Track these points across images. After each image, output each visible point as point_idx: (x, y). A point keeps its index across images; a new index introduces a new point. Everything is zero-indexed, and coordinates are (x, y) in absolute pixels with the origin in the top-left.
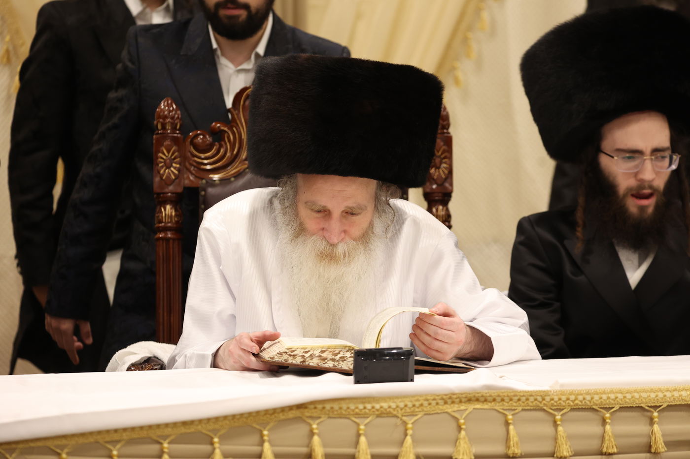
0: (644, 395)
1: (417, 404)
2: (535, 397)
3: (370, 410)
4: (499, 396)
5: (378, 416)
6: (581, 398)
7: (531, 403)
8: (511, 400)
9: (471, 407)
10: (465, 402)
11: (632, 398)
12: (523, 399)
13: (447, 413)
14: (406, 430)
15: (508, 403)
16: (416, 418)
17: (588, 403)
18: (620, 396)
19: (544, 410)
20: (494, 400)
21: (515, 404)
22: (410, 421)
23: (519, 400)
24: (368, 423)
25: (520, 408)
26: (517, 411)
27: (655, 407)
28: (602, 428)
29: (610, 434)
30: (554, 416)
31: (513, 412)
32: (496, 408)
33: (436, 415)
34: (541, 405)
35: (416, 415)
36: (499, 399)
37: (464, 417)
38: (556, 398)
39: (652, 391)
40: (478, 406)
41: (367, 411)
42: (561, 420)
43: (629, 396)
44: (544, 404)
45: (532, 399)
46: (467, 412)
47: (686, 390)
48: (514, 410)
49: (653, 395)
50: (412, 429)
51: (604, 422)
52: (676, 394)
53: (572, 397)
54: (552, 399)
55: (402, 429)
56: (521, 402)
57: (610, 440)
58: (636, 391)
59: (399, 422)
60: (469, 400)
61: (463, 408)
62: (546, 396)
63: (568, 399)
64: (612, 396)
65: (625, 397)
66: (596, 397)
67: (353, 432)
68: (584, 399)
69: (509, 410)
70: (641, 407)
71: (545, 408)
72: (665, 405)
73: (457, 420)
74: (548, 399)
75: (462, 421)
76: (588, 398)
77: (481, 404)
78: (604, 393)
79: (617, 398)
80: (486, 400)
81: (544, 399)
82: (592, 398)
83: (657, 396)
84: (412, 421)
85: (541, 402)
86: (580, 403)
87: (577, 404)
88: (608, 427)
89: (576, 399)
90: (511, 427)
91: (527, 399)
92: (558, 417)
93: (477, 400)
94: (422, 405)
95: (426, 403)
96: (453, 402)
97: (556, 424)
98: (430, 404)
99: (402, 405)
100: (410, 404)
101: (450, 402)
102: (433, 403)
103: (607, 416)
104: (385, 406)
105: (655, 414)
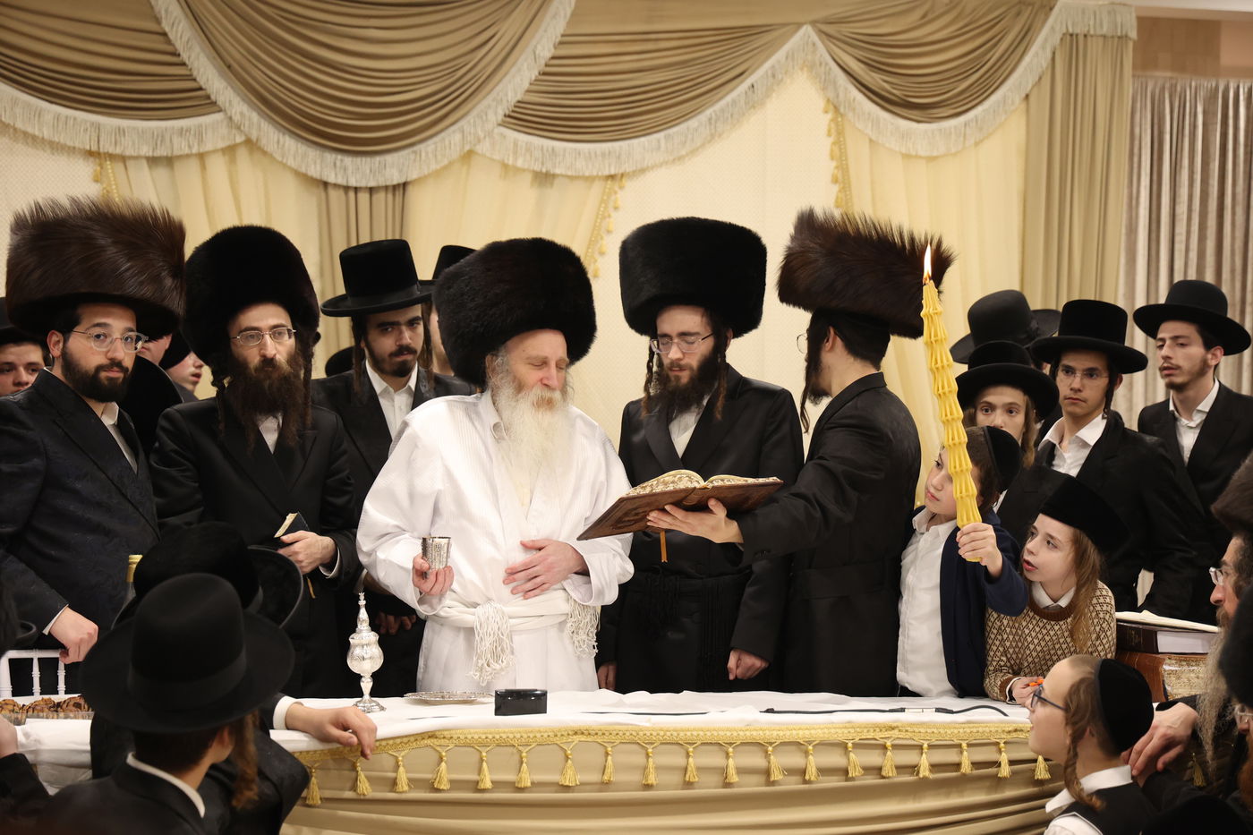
0: (722, 733)
1: (531, 735)
2: (631, 732)
3: (491, 739)
4: (601, 730)
5: (498, 745)
6: (668, 734)
7: (628, 737)
8: (610, 734)
9: (577, 738)
10: (572, 735)
11: (712, 735)
12: (621, 733)
13: (556, 744)
14: (521, 758)
15: (607, 736)
16: (529, 748)
17: (676, 738)
18: (701, 733)
19: (639, 743)
20: (596, 734)
21: (614, 737)
22: (525, 750)
23: (618, 734)
24: (489, 751)
25: (619, 741)
26: (615, 744)
27: (731, 744)
28: (685, 759)
29: (692, 765)
31: (612, 745)
32: (597, 740)
33: (547, 747)
34: (637, 739)
35: (530, 745)
36: (600, 733)
37: (570, 748)
38: (648, 734)
39: (728, 730)
40: (583, 738)
41: (488, 740)
42: (652, 752)
43: (709, 734)
45: (628, 734)
46: (573, 743)
47: (757, 731)
48: (613, 742)
49: (729, 734)
50: (526, 756)
51: (688, 756)
52: (748, 733)
53: (662, 733)
54: (645, 735)
55: (518, 757)
56: (619, 736)
57: (692, 771)
58: (714, 730)
59: (515, 750)
60: (575, 733)
61: (570, 740)
62: (639, 731)
63: (658, 734)
64: (695, 733)
65: (706, 735)
66: (682, 734)
67: (476, 758)
68: (672, 735)
69: (608, 742)
70: (719, 743)
71: (639, 741)
72: (738, 743)
73: (564, 750)
74: (641, 734)
75: (569, 752)
77: (585, 736)
78: (688, 730)
79: (699, 735)
80: (589, 734)
81: (638, 734)
82: (679, 735)
83: (732, 735)
84: (527, 750)
85: (635, 736)
86: (668, 739)
87: (666, 739)
88: (691, 760)
89: (665, 735)
90: (609, 757)
91: (624, 734)
92: (650, 750)
93: (582, 733)
94: (535, 737)
95: (538, 735)
96: (562, 735)
97: (647, 756)
98: (542, 736)
99: (518, 736)
100: (525, 736)
101: (559, 734)
102: (545, 735)
103: (691, 749)
104: (504, 736)
105: (731, 750)
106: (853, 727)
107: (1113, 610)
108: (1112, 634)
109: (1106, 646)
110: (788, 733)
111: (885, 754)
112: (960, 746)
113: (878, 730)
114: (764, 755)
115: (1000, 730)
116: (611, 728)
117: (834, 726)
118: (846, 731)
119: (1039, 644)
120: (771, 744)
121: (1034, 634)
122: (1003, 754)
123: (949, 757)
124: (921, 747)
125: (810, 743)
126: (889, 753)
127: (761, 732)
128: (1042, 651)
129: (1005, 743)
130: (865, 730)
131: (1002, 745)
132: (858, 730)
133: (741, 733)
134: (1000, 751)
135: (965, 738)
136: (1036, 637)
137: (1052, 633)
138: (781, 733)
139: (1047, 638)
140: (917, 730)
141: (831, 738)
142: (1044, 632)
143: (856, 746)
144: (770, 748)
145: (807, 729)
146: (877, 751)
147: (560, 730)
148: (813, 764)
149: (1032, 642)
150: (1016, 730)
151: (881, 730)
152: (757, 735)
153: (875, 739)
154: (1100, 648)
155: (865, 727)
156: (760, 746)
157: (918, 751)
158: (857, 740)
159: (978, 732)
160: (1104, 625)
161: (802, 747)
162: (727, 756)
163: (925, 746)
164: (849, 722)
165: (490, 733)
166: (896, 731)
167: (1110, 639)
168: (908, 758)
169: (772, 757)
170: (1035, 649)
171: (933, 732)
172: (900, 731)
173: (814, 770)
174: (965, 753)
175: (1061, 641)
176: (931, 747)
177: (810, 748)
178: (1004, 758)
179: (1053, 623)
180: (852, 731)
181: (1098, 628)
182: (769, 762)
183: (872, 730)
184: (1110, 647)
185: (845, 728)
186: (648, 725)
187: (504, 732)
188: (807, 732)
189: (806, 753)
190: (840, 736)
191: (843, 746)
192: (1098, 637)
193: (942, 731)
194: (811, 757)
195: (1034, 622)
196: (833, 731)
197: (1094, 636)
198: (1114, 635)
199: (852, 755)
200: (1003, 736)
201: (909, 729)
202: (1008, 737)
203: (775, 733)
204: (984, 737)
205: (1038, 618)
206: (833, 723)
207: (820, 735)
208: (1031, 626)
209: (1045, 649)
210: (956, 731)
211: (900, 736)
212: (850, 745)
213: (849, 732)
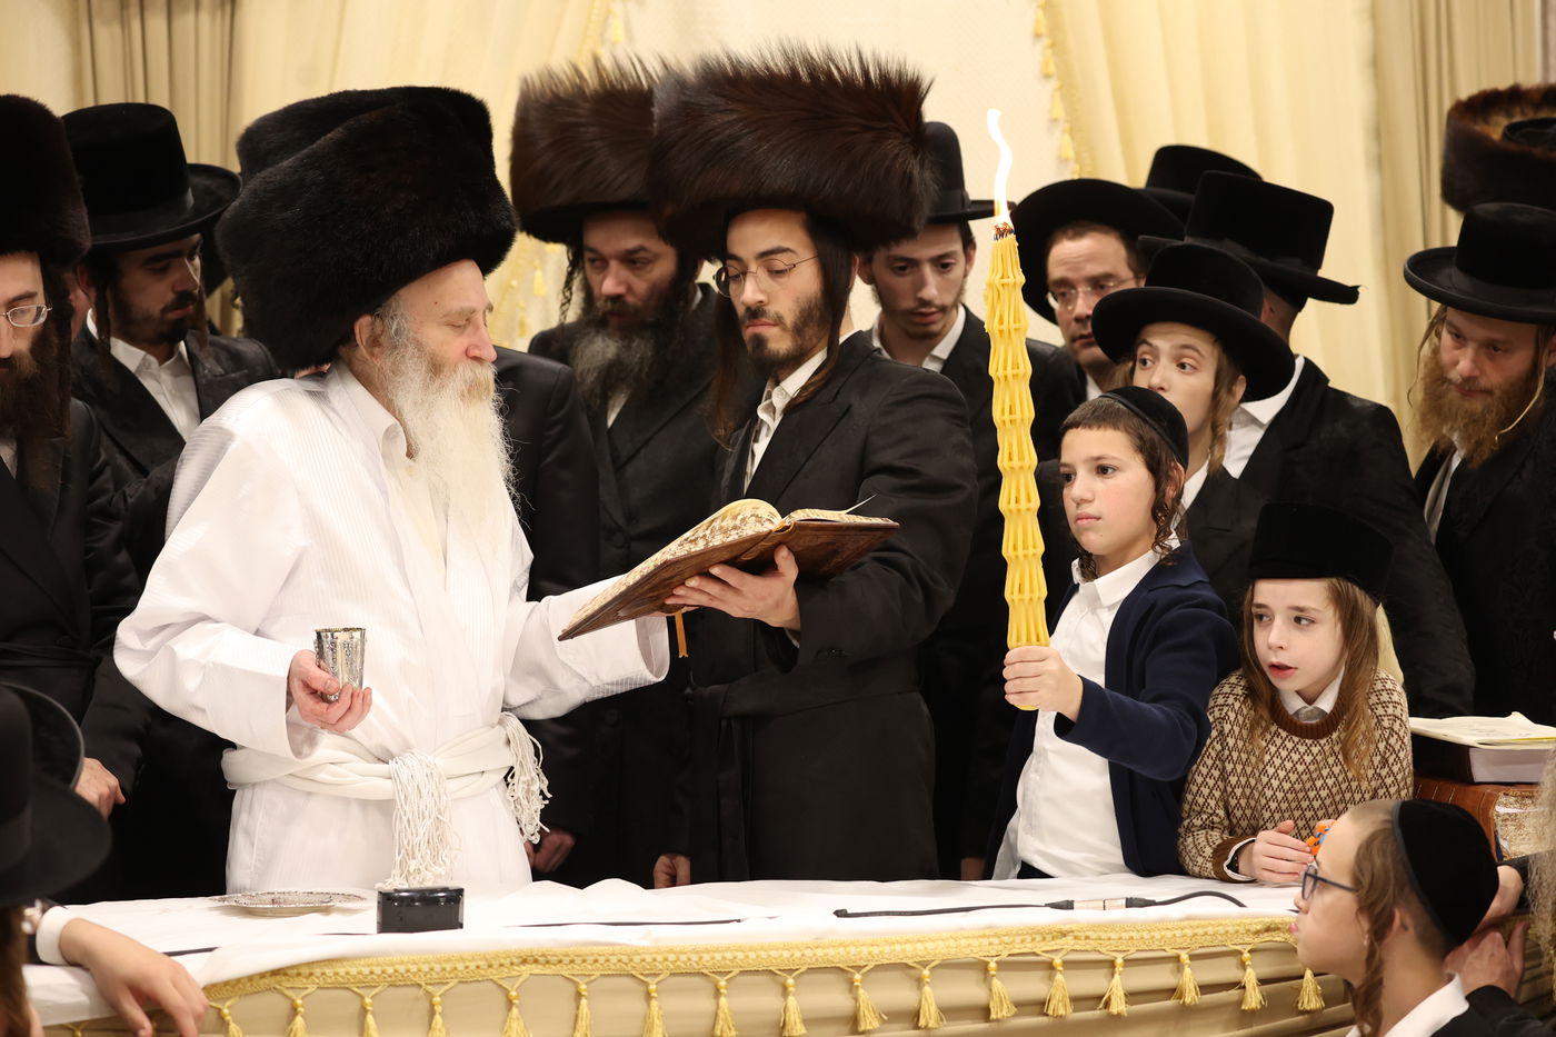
0: (774, 953)
1: (448, 967)
2: (620, 957)
3: (378, 976)
4: (567, 955)
5: (392, 985)
6: (684, 958)
7: (614, 966)
8: (584, 961)
9: (526, 970)
10: (518, 965)
11: (757, 957)
12: (602, 959)
13: (492, 980)
14: (432, 1005)
15: (579, 965)
16: (446, 987)
17: (695, 965)
18: (740, 955)
19: (632, 976)
20: (560, 962)
21: (589, 967)
22: (438, 992)
23: (596, 961)
24: (376, 994)
25: (598, 973)
26: (592, 978)
27: (790, 971)
28: (713, 1001)
29: (726, 1010)
30: (646, 984)
31: (587, 980)
32: (563, 973)
33: (475, 985)
34: (629, 968)
35: (447, 983)
36: (566, 960)
37: (516, 986)
38: (649, 959)
39: (786, 947)
40: (537, 969)
41: (375, 977)
42: (656, 991)
43: (752, 955)
44: (633, 967)
45: (614, 959)
46: (521, 979)
47: (834, 947)
48: (590, 975)
49: (786, 954)
50: (440, 1004)
51: (717, 993)
52: (820, 952)
53: (672, 957)
54: (643, 960)
55: (426, 1005)
56: (598, 965)
57: (726, 1020)
58: (762, 948)
59: (421, 992)
60: (524, 962)
61: (515, 973)
62: (634, 955)
63: (666, 960)
64: (729, 955)
65: (747, 957)
66: (706, 957)
67: (355, 1007)
68: (689, 959)
69: (582, 975)
70: (770, 971)
71: (633, 972)
72: (804, 968)
73: (506, 992)
74: (637, 959)
75: (513, 994)
76: (695, 957)
77: (540, 967)
78: (717, 950)
79: (735, 958)
80: (548, 962)
81: (631, 960)
82: (701, 958)
83: (792, 955)
84: (441, 992)
85: (626, 964)
86: (683, 965)
87: (679, 967)
88: (723, 1000)
89: (678, 959)
90: (584, 1002)
91: (608, 961)
92: (653, 987)
93: (536, 961)
94: (455, 969)
95: (460, 966)
96: (501, 965)
97: (648, 996)
98: (467, 967)
99: (425, 968)
100: (437, 968)
101: (496, 964)
102: (472, 966)
103: (722, 983)
104: (402, 969)
105: (790, 981)
106: (996, 935)
107: (1405, 716)
108: (1406, 755)
109: (1399, 777)
110: (887, 949)
111: (1051, 978)
112: (1177, 959)
113: (1039, 938)
114: (848, 986)
115: (1242, 930)
116: (584, 950)
117: (966, 934)
118: (986, 942)
119: (1287, 778)
120: (858, 968)
121: (1278, 762)
122: (1249, 970)
123: (1160, 977)
124: (1112, 964)
125: (924, 964)
126: (1059, 977)
127: (841, 949)
128: (1292, 790)
129: (1250, 951)
130: (1018, 940)
131: (1246, 955)
132: (1006, 939)
133: (809, 953)
134: (1243, 966)
135: (1185, 945)
136: (1282, 766)
137: (1308, 759)
138: (875, 950)
139: (1301, 768)
140: (1103, 936)
141: (959, 955)
142: (1295, 757)
143: (1002, 965)
144: (858, 977)
145: (919, 941)
146: (1041, 973)
147: (497, 956)
148: (931, 1000)
149: (1276, 775)
150: (1268, 930)
151: (1044, 939)
152: (835, 955)
153: (1035, 954)
154: (1389, 781)
155: (1018, 935)
156: (842, 973)
157: (1105, 971)
158: (1004, 957)
159: (1206, 934)
160: (1392, 741)
161: (912, 972)
162: (785, 991)
163: (1119, 961)
164: (990, 927)
165: (378, 965)
166: (1069, 939)
167: (1404, 764)
168: (1090, 983)
169: (861, 991)
170: (1280, 787)
171: (1131, 938)
172: (1076, 938)
173: (933, 1009)
174: (1187, 970)
175: (1325, 772)
176: (1128, 962)
177: (926, 972)
178: (1250, 977)
179: (1309, 742)
180: (995, 941)
181: (1382, 746)
182: (856, 1000)
183: (1029, 939)
184: (1404, 779)
185: (984, 936)
186: (645, 943)
187: (402, 963)
188: (919, 946)
189: (919, 982)
190: (976, 951)
191: (982, 967)
192: (1385, 762)
193: (1145, 934)
194: (927, 989)
195: (1278, 742)
196: (963, 942)
197: (1377, 760)
198: (1410, 757)
199: (996, 983)
200: (1248, 940)
201: (1090, 934)
202: (1257, 941)
203: (865, 950)
204: (1217, 942)
205: (1284, 734)
206: (962, 929)
207: (941, 950)
208: (1273, 749)
209: (1297, 787)
210: (1169, 934)
211: (1077, 947)
212: (993, 965)
213: (991, 944)
